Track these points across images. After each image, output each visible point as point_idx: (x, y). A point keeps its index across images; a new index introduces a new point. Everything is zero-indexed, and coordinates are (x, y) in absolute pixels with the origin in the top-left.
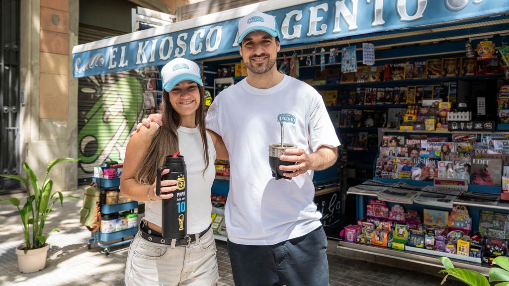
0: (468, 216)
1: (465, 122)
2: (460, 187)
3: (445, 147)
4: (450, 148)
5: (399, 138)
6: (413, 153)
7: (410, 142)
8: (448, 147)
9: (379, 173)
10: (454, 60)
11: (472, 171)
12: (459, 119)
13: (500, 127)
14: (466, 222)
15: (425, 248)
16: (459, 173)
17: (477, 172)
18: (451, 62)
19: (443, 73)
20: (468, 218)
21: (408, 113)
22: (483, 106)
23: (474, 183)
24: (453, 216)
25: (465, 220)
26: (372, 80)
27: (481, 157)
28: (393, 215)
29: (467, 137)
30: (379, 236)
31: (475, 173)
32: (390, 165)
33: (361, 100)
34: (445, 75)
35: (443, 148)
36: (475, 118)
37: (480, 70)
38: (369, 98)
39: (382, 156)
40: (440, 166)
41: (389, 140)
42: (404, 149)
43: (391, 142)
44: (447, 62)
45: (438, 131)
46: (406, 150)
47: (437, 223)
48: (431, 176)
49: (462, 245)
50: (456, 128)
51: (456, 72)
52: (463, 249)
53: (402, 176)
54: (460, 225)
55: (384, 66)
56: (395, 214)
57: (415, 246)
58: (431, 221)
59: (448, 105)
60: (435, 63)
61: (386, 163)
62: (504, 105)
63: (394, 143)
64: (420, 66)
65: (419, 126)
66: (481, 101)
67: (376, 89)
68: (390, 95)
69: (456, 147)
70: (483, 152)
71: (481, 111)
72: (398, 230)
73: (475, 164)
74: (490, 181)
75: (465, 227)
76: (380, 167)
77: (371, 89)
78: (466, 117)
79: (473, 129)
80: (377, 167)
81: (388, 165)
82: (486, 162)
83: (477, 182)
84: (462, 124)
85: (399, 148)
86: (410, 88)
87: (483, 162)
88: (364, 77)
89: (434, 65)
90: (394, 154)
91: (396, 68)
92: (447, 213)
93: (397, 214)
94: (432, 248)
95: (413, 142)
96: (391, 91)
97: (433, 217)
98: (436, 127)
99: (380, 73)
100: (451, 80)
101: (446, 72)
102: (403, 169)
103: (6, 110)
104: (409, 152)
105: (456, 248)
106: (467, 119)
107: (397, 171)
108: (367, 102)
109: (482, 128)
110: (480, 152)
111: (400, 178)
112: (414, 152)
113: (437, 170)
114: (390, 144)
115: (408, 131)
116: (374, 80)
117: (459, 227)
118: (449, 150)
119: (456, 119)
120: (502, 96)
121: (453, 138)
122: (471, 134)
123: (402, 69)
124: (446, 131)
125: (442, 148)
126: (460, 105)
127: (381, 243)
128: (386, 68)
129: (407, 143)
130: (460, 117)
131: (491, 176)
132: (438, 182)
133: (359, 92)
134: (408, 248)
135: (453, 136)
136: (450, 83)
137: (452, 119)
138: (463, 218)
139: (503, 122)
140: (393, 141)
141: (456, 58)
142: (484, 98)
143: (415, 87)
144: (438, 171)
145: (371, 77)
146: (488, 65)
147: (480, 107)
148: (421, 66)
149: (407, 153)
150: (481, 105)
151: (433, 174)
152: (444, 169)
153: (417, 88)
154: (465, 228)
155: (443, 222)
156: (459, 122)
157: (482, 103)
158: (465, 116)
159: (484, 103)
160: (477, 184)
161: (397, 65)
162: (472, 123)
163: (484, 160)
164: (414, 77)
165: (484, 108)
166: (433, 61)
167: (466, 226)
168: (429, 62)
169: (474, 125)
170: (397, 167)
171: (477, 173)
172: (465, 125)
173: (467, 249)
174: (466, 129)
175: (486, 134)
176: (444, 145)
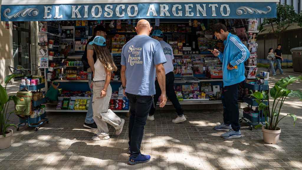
0: (198, 85)
1: (190, 51)
3: (182, 61)
10: (169, 25)
11: (194, 70)
12: (188, 50)
13: (201, 53)
15: (190, 99)
16: (189, 70)
18: (168, 26)
19: (166, 30)
22: (194, 45)
23: (195, 74)
24: (193, 86)
29: (188, 57)
31: (195, 70)
34: (167, 31)
37: (179, 30)
45: (179, 55)
47: (187, 89)
49: (203, 95)
50: (186, 53)
51: (171, 30)
57: (186, 99)
58: (185, 89)
59: (182, 44)
60: (162, 26)
62: (200, 45)
66: (194, 43)
71: (194, 47)
72: (178, 94)
73: (195, 67)
74: (200, 73)
78: (190, 49)
79: (192, 54)
88: (130, 30)
89: (162, 27)
94: (192, 98)
98: (178, 53)
100: (169, 33)
101: (167, 30)
105: (201, 96)
109: (195, 53)
119: (186, 50)
120: (199, 41)
124: (182, 54)
126: (187, 44)
131: (200, 71)
136: (168, 35)
137: (185, 50)
139: (201, 51)
146: (182, 29)
151: (180, 71)
152: (184, 69)
155: (189, 89)
156: (187, 51)
162: (192, 51)
167: (197, 89)
169: (192, 52)
172: (189, 52)
173: (205, 96)
174: (190, 54)
175: (194, 56)
176: (181, 60)
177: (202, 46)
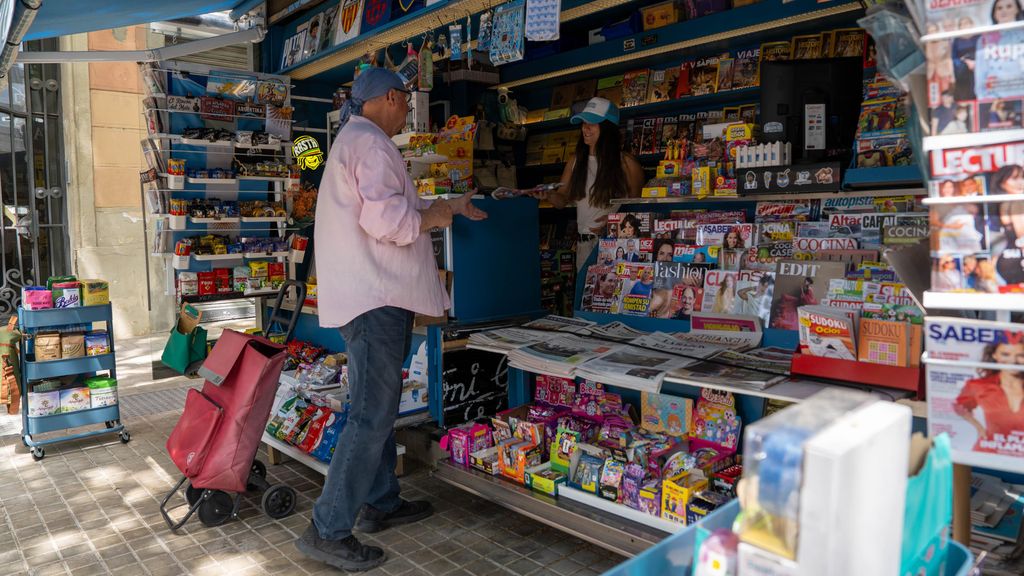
0: (732, 412)
1: (775, 169)
2: (745, 335)
3: (732, 235)
4: (743, 237)
5: (639, 216)
6: (662, 253)
7: (661, 227)
8: (738, 237)
9: (588, 302)
12: (760, 163)
13: (851, 177)
14: (728, 429)
15: (599, 494)
16: (747, 299)
17: (787, 296)
18: (811, 44)
20: (733, 418)
21: (667, 159)
22: (818, 128)
23: (778, 325)
24: (702, 410)
25: (725, 423)
26: (654, 99)
27: (807, 258)
28: (582, 403)
29: (788, 210)
30: (509, 455)
32: (611, 281)
33: (634, 146)
35: (729, 240)
36: (801, 157)
38: (648, 141)
39: (603, 261)
40: (708, 283)
41: (619, 223)
42: (645, 242)
43: (623, 226)
44: (802, 45)
45: (717, 194)
46: (650, 247)
47: (669, 426)
48: (688, 307)
49: (672, 495)
52: (675, 507)
53: (630, 307)
54: (715, 435)
55: (678, 68)
56: (586, 399)
57: (579, 488)
58: (656, 421)
59: (747, 130)
60: (778, 50)
61: (604, 278)
62: (870, 122)
63: (629, 229)
64: (747, 61)
65: (676, 186)
66: (814, 113)
67: (662, 119)
68: (689, 130)
69: (757, 235)
70: (814, 245)
71: (815, 138)
72: (561, 441)
73: (785, 277)
75: (723, 440)
76: (593, 286)
77: (653, 120)
78: (773, 157)
79: (793, 188)
80: (586, 286)
81: (606, 282)
82: (809, 271)
83: (785, 322)
84: (768, 175)
85: (637, 241)
86: (728, 112)
87: (803, 270)
88: (638, 95)
89: (776, 55)
90: (625, 257)
91: (702, 68)
92: (689, 403)
93: (589, 401)
94: (613, 496)
95: (668, 226)
96: (690, 122)
97: (659, 412)
98: (713, 185)
99: (671, 84)
102: (634, 291)
103: (42, 194)
104: (655, 251)
105: (660, 501)
106: (776, 162)
107: (621, 297)
108: (645, 148)
109: (810, 182)
110: (804, 244)
111: (625, 313)
112: (666, 249)
113: (700, 292)
114: (621, 233)
115: (659, 201)
116: (659, 100)
117: (711, 440)
118: (740, 243)
119: (753, 164)
120: (872, 98)
121: (757, 213)
122: (797, 201)
123: (713, 70)
124: (731, 194)
125: (726, 237)
126: (768, 128)
127: (512, 471)
128: (681, 72)
129: (656, 229)
130: (761, 157)
132: (699, 323)
133: (630, 129)
134: (565, 491)
135: (759, 207)
137: (744, 165)
138: (722, 418)
139: (863, 164)
140: (628, 224)
141: (820, 35)
142: (823, 106)
143: (739, 108)
144: (702, 295)
145: (653, 95)
147: (811, 128)
148: (751, 59)
149: (649, 251)
150: (815, 125)
151: (693, 301)
153: (743, 109)
154: (724, 444)
155: (680, 426)
156: (760, 171)
157: (815, 119)
158: (772, 154)
159: (823, 119)
160: (784, 327)
161: (703, 64)
162: (789, 170)
163: (805, 266)
164: (734, 85)
165: (823, 131)
166: (773, 47)
167: (725, 439)
168: (765, 50)
169: (793, 178)
170: (621, 285)
171: (787, 300)
172: (774, 178)
173: (681, 507)
174: (775, 189)
175: (831, 201)
176: (730, 230)
177: (880, 128)
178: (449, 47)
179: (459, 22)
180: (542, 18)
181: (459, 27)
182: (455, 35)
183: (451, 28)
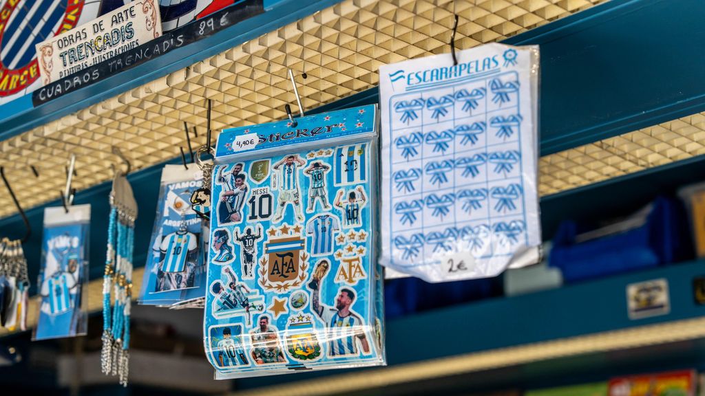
178: (33, 293)
179: (80, 197)
180: (457, 179)
181: (81, 214)
182: (62, 242)
183: (53, 216)
